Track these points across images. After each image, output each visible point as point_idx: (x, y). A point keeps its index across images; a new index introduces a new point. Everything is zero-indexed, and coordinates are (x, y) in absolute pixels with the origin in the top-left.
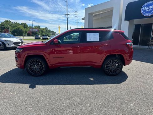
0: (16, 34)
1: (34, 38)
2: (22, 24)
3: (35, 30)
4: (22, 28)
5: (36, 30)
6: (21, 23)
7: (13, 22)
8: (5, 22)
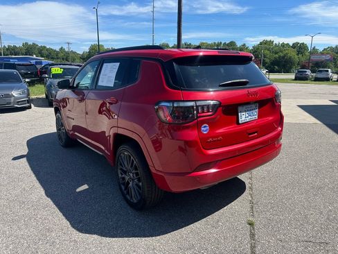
0: (276, 67)
1: (292, 76)
2: (295, 46)
3: (324, 58)
4: (292, 54)
5: (328, 57)
6: (293, 44)
7: (277, 43)
8: (261, 44)
